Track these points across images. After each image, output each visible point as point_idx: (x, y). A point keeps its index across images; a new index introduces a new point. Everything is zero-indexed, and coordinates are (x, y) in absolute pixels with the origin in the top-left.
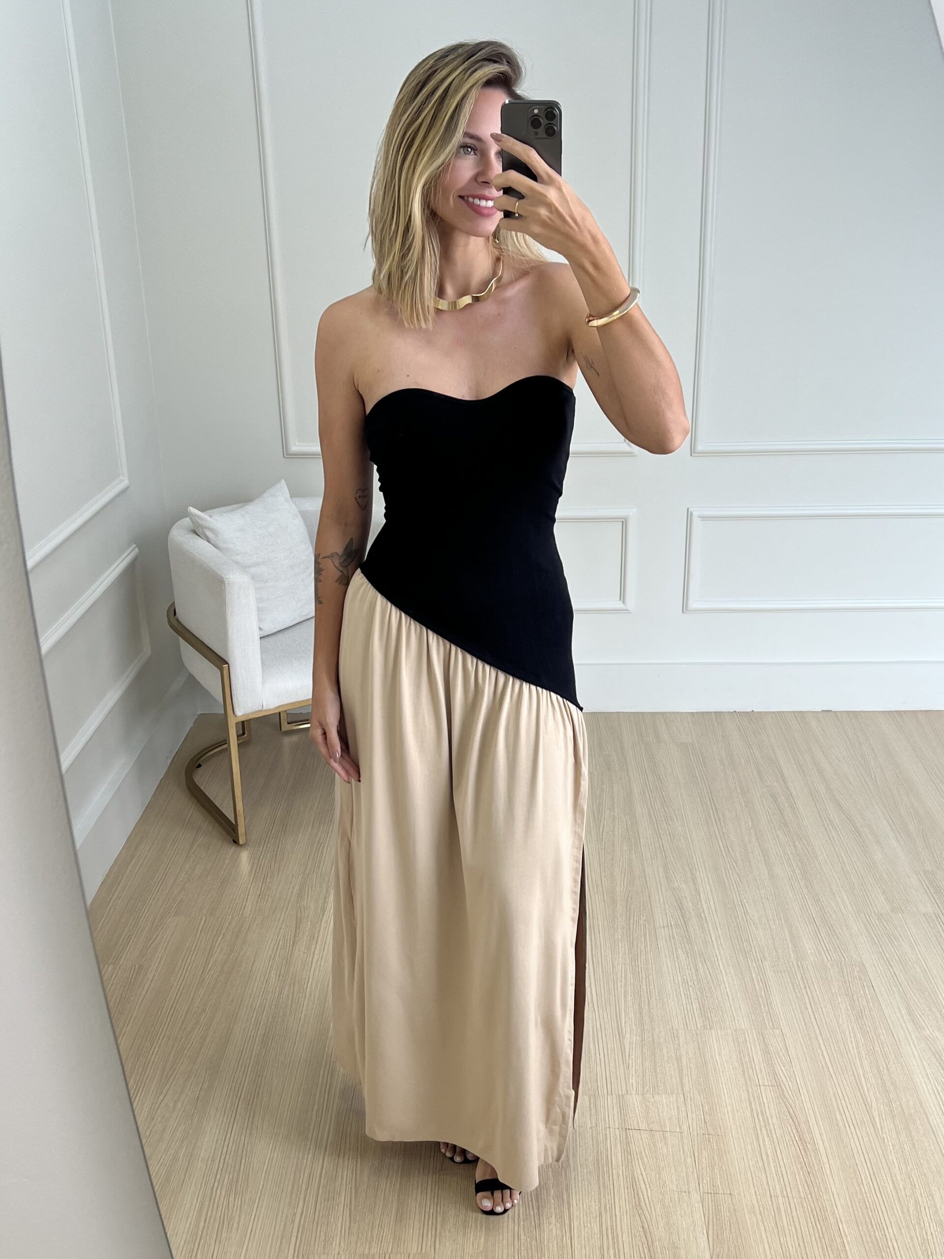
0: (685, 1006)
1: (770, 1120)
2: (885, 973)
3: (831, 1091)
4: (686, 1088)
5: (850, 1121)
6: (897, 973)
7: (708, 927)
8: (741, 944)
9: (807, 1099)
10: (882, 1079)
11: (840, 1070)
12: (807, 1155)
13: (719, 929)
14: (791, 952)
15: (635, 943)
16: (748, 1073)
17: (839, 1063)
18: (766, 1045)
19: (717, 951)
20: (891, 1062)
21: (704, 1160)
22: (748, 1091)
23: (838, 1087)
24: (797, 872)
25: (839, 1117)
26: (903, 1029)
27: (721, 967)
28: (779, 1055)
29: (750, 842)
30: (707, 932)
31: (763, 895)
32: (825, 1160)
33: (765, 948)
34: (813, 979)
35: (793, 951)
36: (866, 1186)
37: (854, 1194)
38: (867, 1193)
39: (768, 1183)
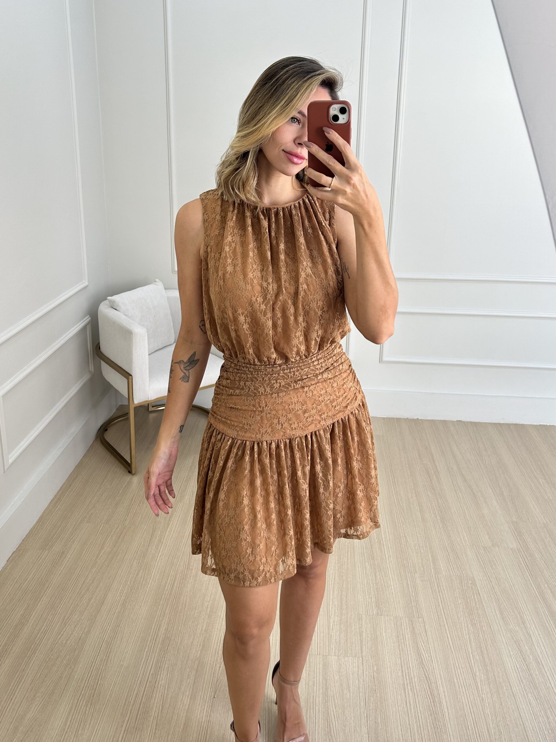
0: (367, 600)
1: (413, 680)
2: (487, 585)
3: (451, 661)
4: (364, 654)
5: (462, 684)
6: (494, 585)
7: (384, 550)
8: (403, 561)
9: (437, 666)
10: (483, 656)
11: (458, 649)
12: (434, 705)
13: (390, 551)
16: (402, 646)
17: (457, 644)
18: (413, 628)
19: (388, 565)
20: (489, 646)
21: (371, 705)
22: (401, 660)
23: (456, 660)
24: (438, 518)
26: (497, 624)
27: (390, 576)
28: (421, 634)
29: (412, 498)
30: (384, 553)
31: (417, 531)
32: (446, 710)
33: (417, 565)
34: (444, 587)
35: (433, 568)
36: (471, 732)
37: (463, 737)
38: (471, 734)
39: (409, 724)
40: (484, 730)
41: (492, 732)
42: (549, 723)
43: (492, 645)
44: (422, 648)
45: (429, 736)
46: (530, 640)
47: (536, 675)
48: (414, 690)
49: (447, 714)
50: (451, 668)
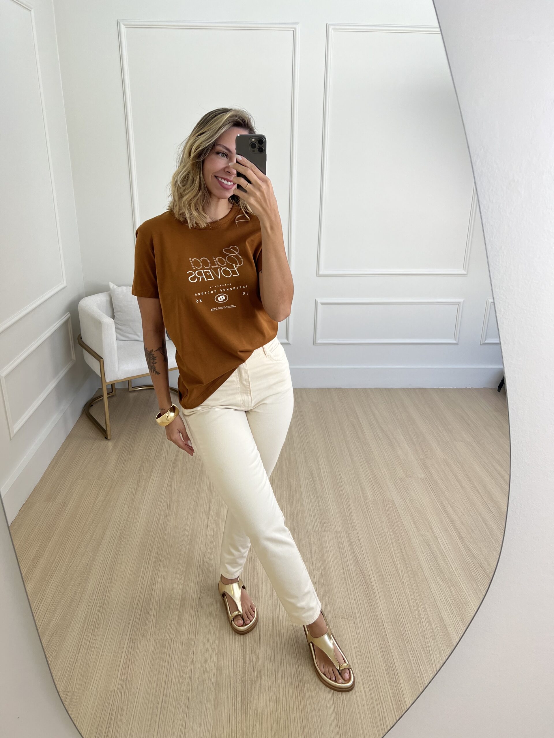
0: (313, 521)
1: (352, 574)
2: (403, 505)
3: (379, 559)
4: (314, 559)
5: (388, 574)
6: (408, 505)
7: (324, 484)
8: (339, 492)
9: (369, 563)
10: (402, 554)
11: (383, 550)
12: (368, 590)
13: (329, 485)
14: (361, 496)
15: (291, 492)
16: (342, 552)
17: (383, 547)
18: (350, 538)
19: (328, 495)
20: (407, 547)
21: (321, 593)
22: (342, 560)
23: (382, 558)
24: (364, 459)
25: (383, 572)
26: (412, 531)
27: (330, 502)
28: (356, 542)
29: (343, 446)
30: (324, 487)
31: (349, 470)
32: (377, 593)
33: (350, 494)
34: (371, 508)
35: (362, 495)
36: (396, 605)
37: (390, 609)
38: (397, 608)
39: (351, 604)
40: (405, 604)
41: (412, 605)
42: (453, 596)
43: (409, 546)
44: (357, 552)
45: (366, 611)
46: (437, 540)
47: (442, 564)
48: (353, 581)
49: (378, 595)
50: (379, 564)
